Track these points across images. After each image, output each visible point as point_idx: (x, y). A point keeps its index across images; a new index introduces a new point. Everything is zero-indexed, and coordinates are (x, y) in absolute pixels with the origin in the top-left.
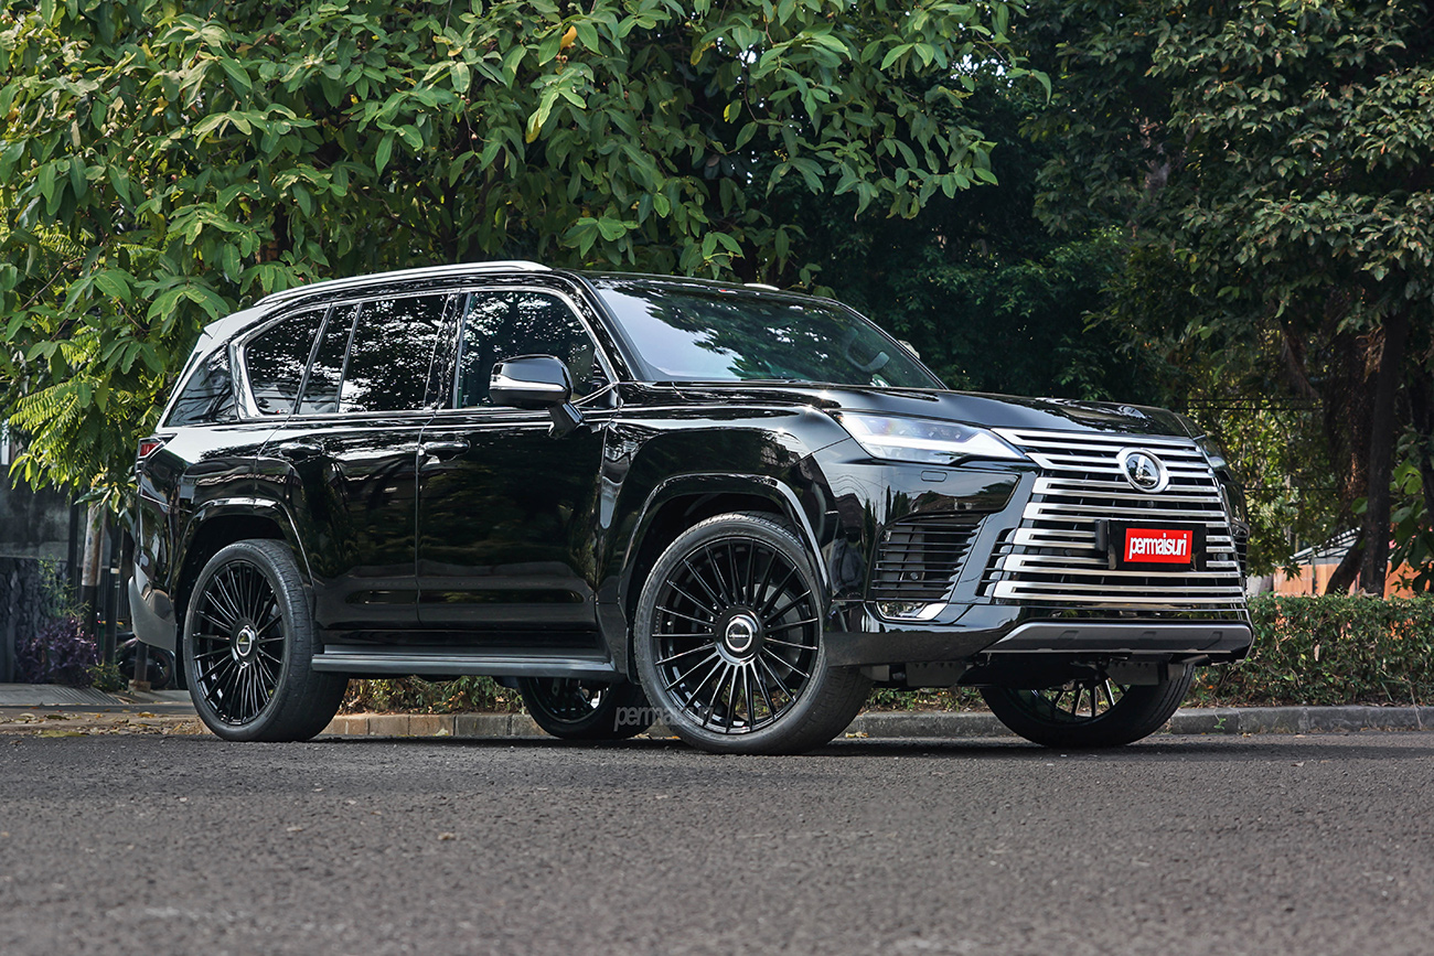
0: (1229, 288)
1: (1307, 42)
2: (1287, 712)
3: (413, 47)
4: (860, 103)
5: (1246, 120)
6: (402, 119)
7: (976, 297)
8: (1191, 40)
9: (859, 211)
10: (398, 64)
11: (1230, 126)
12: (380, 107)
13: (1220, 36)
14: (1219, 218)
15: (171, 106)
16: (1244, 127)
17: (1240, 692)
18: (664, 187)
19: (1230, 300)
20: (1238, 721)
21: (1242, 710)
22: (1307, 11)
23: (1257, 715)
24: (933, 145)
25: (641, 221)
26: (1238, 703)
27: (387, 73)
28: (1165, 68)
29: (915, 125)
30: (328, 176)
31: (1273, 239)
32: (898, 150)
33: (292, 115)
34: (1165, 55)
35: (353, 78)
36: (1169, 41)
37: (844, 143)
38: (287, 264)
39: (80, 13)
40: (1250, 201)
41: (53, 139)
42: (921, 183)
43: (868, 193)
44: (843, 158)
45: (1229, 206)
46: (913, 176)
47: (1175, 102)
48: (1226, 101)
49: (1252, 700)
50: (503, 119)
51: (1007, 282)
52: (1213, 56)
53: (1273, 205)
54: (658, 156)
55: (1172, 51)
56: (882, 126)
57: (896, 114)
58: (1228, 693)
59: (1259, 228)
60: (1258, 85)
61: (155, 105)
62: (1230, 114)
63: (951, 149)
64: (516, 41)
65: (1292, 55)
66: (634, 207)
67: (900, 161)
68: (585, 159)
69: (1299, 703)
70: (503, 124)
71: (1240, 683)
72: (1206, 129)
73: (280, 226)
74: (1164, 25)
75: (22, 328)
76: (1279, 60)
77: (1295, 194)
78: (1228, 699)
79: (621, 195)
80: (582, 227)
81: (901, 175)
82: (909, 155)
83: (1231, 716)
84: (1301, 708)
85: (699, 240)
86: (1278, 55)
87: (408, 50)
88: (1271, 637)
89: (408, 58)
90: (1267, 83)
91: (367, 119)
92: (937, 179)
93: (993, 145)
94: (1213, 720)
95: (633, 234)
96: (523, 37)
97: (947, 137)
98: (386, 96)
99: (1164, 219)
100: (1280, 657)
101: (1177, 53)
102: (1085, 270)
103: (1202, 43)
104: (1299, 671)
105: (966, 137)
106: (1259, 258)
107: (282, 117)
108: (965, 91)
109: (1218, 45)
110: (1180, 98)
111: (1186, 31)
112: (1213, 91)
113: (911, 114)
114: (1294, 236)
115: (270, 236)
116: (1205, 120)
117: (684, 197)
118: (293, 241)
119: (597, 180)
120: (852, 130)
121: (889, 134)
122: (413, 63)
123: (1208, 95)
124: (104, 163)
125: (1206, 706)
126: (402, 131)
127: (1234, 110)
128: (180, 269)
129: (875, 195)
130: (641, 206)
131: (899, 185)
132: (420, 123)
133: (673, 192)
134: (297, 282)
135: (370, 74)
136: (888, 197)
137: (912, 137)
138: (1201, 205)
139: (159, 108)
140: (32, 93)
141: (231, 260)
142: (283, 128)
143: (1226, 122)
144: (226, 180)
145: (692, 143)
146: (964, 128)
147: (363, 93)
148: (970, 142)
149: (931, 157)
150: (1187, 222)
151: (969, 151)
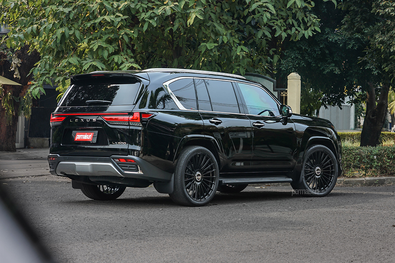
4: (282, 9)
5: (391, 12)
6: (151, 18)
9: (282, 41)
10: (151, 2)
11: (387, 13)
12: (145, 14)
15: (91, 14)
16: (391, 14)
17: (386, 172)
18: (226, 33)
19: (393, 59)
20: (385, 181)
21: (386, 178)
23: (390, 179)
24: (303, 19)
25: (219, 44)
26: (385, 176)
27: (147, 5)
29: (298, 15)
30: (132, 32)
32: (292, 22)
33: (121, 15)
35: (138, 7)
37: (277, 20)
38: (122, 55)
41: (60, 23)
42: (299, 32)
43: (284, 35)
44: (277, 25)
45: (389, 35)
46: (297, 30)
47: (373, 6)
48: (385, 7)
49: (389, 175)
50: (180, 16)
56: (288, 16)
57: (292, 12)
58: (383, 173)
61: (87, 14)
62: (387, 10)
63: (308, 21)
66: (218, 40)
67: (293, 25)
70: (180, 18)
71: (386, 170)
72: (381, 14)
75: (54, 73)
79: (213, 37)
80: (202, 46)
81: (293, 29)
82: (295, 23)
83: (383, 179)
85: (237, 48)
91: (142, 18)
92: (303, 32)
93: (319, 20)
95: (217, 47)
97: (307, 17)
98: (147, 11)
105: (312, 17)
107: (119, 16)
108: (311, 5)
110: (374, 4)
112: (382, 3)
113: (297, 12)
115: (117, 48)
116: (381, 12)
117: (231, 35)
118: (124, 49)
119: (207, 33)
120: (280, 16)
121: (290, 18)
122: (155, 2)
123: (381, 4)
124: (73, 29)
125: (376, 176)
126: (151, 21)
127: (388, 9)
128: (93, 57)
129: (286, 36)
130: (220, 40)
131: (293, 32)
132: (156, 19)
133: (228, 34)
134: (124, 60)
135: (143, 5)
136: (289, 36)
137: (297, 18)
138: (381, 34)
139: (88, 15)
140: (54, 10)
141: (106, 54)
142: (119, 19)
143: (386, 13)
144: (105, 33)
145: (234, 21)
146: (312, 15)
147: (141, 10)
148: (313, 19)
149: (302, 24)
150: (377, 39)
151: (313, 22)
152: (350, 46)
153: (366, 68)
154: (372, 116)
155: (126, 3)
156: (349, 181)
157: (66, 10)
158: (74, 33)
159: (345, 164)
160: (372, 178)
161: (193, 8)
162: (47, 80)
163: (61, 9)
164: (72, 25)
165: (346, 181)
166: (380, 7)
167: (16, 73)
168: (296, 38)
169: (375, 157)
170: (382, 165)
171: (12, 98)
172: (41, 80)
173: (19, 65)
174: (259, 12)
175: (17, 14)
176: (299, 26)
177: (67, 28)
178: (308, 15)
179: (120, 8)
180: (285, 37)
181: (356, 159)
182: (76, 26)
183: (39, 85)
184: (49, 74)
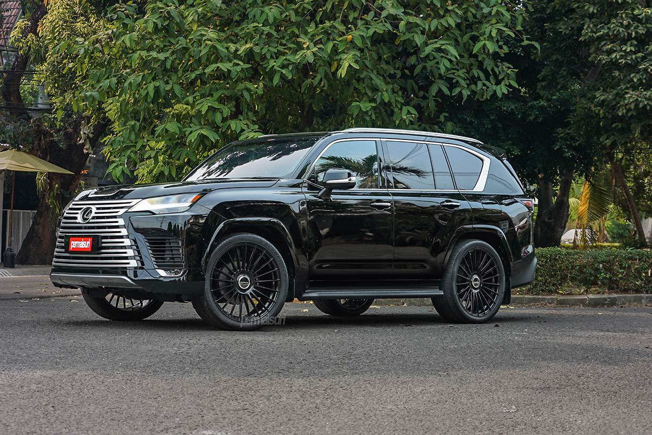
0: (617, 123)
1: (646, 27)
2: (637, 296)
3: (287, 38)
4: (464, 54)
5: (620, 58)
6: (283, 66)
7: (518, 114)
8: (598, 25)
9: (464, 101)
10: (281, 44)
11: (614, 60)
12: (275, 62)
13: (609, 25)
14: (610, 97)
15: (196, 61)
16: (620, 61)
17: (618, 288)
18: (386, 89)
19: (617, 128)
20: (617, 300)
21: (618, 295)
22: (645, 15)
23: (624, 297)
24: (493, 70)
25: (378, 103)
26: (616, 293)
27: (277, 48)
28: (587, 38)
29: (485, 63)
30: (255, 86)
31: (632, 106)
32: (478, 74)
33: (241, 63)
34: (587, 32)
35: (264, 51)
36: (589, 26)
37: (458, 70)
38: (241, 120)
39: (162, 25)
40: (623, 91)
41: (152, 75)
42: (488, 88)
43: (466, 93)
44: (458, 76)
45: (615, 92)
46: (484, 85)
47: (591, 51)
48: (609, 52)
49: (622, 291)
50: (322, 64)
51: (532, 107)
52: (606, 33)
53: (632, 93)
54: (383, 76)
55: (590, 31)
56: (472, 64)
57: (478, 58)
58: (612, 289)
59: (626, 102)
60: (625, 44)
61: (190, 60)
62: (613, 56)
63: (500, 72)
64: (328, 39)
65: (639, 33)
66: (375, 97)
67: (479, 78)
68: (355, 79)
69: (643, 293)
71: (617, 285)
72: (604, 62)
73: (237, 106)
74: (587, 20)
75: (142, 145)
76: (634, 35)
77: (641, 89)
78: (613, 291)
79: (369, 93)
80: (354, 106)
81: (480, 84)
82: (482, 76)
83: (613, 298)
84: (643, 295)
85: (401, 109)
86: (633, 33)
87: (285, 39)
88: (630, 267)
89: (286, 42)
90: (629, 44)
91: (270, 67)
92: (494, 87)
93: (516, 70)
94: (605, 299)
95: (374, 108)
96: (331, 38)
97: (498, 67)
98: (277, 58)
99: (589, 95)
100: (634, 274)
101: (592, 32)
102: (565, 102)
103: (602, 28)
104: (642, 280)
105: (506, 67)
106: (627, 113)
107: (238, 65)
108: (504, 50)
109: (609, 28)
110: (593, 49)
111: (596, 22)
112: (607, 47)
113: (484, 59)
114: (641, 105)
115: (234, 109)
116: (604, 58)
117: (394, 92)
118: (243, 111)
119: (360, 88)
120: (461, 65)
121: (475, 67)
122: (287, 44)
123: (605, 48)
124: (170, 82)
125: (603, 294)
126: (284, 71)
127: (615, 54)
128: (200, 122)
129: (469, 93)
130: (378, 97)
131: (479, 88)
132: (290, 68)
133: (389, 91)
134: (245, 127)
135: (271, 49)
136: (474, 93)
137: (484, 67)
138: (603, 91)
139: (191, 62)
140: (144, 57)
141: (218, 118)
142: (238, 69)
143: (612, 59)
144: (217, 88)
145: (396, 71)
146: (505, 63)
147: (268, 56)
148: (507, 69)
149: (492, 76)
150: (598, 98)
151: (507, 73)
152: (531, 118)
153: (555, 149)
154: (548, 219)
155: (248, 46)
156: (564, 300)
157: (162, 56)
158: (172, 88)
159: (558, 275)
160: (598, 296)
161: (344, 53)
162: (133, 155)
163: (154, 54)
164: (168, 77)
165: (560, 300)
166: (603, 51)
167: (87, 146)
168: (483, 97)
169: (601, 266)
170: (612, 278)
171: (60, 191)
172: (124, 156)
173: (91, 136)
174: (435, 58)
175: (87, 65)
176: (488, 79)
177: (163, 81)
178: (499, 64)
179: (239, 53)
180: (468, 95)
181: (574, 268)
182: (174, 78)
183: (121, 162)
184: (135, 146)
